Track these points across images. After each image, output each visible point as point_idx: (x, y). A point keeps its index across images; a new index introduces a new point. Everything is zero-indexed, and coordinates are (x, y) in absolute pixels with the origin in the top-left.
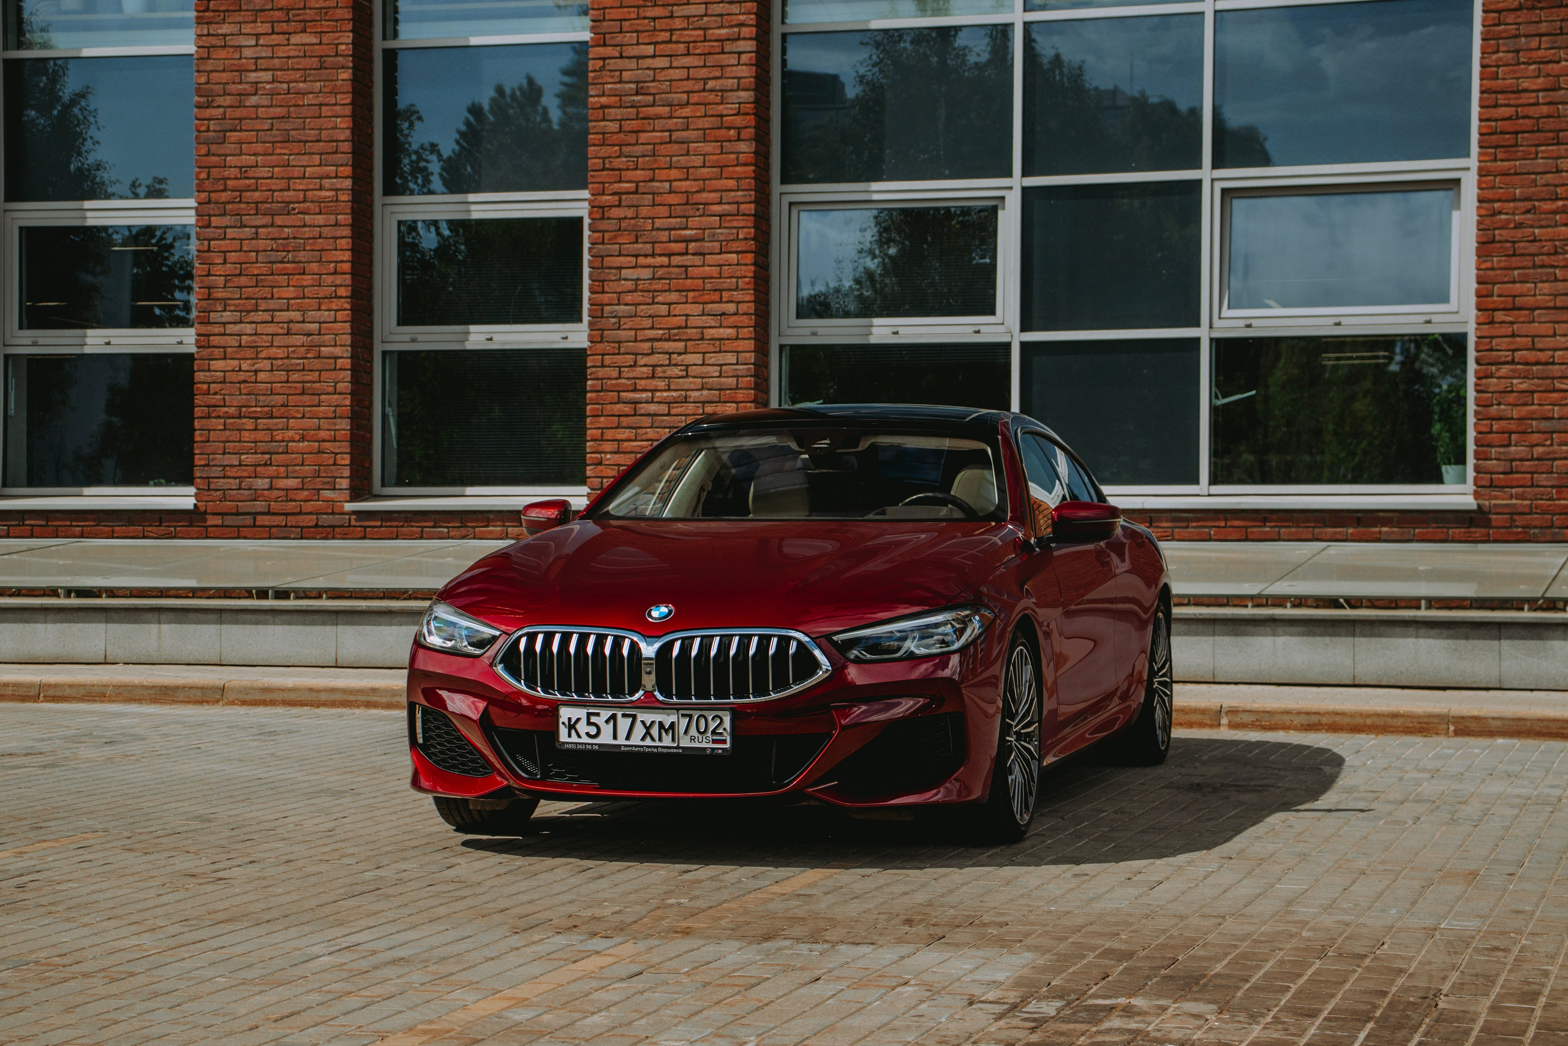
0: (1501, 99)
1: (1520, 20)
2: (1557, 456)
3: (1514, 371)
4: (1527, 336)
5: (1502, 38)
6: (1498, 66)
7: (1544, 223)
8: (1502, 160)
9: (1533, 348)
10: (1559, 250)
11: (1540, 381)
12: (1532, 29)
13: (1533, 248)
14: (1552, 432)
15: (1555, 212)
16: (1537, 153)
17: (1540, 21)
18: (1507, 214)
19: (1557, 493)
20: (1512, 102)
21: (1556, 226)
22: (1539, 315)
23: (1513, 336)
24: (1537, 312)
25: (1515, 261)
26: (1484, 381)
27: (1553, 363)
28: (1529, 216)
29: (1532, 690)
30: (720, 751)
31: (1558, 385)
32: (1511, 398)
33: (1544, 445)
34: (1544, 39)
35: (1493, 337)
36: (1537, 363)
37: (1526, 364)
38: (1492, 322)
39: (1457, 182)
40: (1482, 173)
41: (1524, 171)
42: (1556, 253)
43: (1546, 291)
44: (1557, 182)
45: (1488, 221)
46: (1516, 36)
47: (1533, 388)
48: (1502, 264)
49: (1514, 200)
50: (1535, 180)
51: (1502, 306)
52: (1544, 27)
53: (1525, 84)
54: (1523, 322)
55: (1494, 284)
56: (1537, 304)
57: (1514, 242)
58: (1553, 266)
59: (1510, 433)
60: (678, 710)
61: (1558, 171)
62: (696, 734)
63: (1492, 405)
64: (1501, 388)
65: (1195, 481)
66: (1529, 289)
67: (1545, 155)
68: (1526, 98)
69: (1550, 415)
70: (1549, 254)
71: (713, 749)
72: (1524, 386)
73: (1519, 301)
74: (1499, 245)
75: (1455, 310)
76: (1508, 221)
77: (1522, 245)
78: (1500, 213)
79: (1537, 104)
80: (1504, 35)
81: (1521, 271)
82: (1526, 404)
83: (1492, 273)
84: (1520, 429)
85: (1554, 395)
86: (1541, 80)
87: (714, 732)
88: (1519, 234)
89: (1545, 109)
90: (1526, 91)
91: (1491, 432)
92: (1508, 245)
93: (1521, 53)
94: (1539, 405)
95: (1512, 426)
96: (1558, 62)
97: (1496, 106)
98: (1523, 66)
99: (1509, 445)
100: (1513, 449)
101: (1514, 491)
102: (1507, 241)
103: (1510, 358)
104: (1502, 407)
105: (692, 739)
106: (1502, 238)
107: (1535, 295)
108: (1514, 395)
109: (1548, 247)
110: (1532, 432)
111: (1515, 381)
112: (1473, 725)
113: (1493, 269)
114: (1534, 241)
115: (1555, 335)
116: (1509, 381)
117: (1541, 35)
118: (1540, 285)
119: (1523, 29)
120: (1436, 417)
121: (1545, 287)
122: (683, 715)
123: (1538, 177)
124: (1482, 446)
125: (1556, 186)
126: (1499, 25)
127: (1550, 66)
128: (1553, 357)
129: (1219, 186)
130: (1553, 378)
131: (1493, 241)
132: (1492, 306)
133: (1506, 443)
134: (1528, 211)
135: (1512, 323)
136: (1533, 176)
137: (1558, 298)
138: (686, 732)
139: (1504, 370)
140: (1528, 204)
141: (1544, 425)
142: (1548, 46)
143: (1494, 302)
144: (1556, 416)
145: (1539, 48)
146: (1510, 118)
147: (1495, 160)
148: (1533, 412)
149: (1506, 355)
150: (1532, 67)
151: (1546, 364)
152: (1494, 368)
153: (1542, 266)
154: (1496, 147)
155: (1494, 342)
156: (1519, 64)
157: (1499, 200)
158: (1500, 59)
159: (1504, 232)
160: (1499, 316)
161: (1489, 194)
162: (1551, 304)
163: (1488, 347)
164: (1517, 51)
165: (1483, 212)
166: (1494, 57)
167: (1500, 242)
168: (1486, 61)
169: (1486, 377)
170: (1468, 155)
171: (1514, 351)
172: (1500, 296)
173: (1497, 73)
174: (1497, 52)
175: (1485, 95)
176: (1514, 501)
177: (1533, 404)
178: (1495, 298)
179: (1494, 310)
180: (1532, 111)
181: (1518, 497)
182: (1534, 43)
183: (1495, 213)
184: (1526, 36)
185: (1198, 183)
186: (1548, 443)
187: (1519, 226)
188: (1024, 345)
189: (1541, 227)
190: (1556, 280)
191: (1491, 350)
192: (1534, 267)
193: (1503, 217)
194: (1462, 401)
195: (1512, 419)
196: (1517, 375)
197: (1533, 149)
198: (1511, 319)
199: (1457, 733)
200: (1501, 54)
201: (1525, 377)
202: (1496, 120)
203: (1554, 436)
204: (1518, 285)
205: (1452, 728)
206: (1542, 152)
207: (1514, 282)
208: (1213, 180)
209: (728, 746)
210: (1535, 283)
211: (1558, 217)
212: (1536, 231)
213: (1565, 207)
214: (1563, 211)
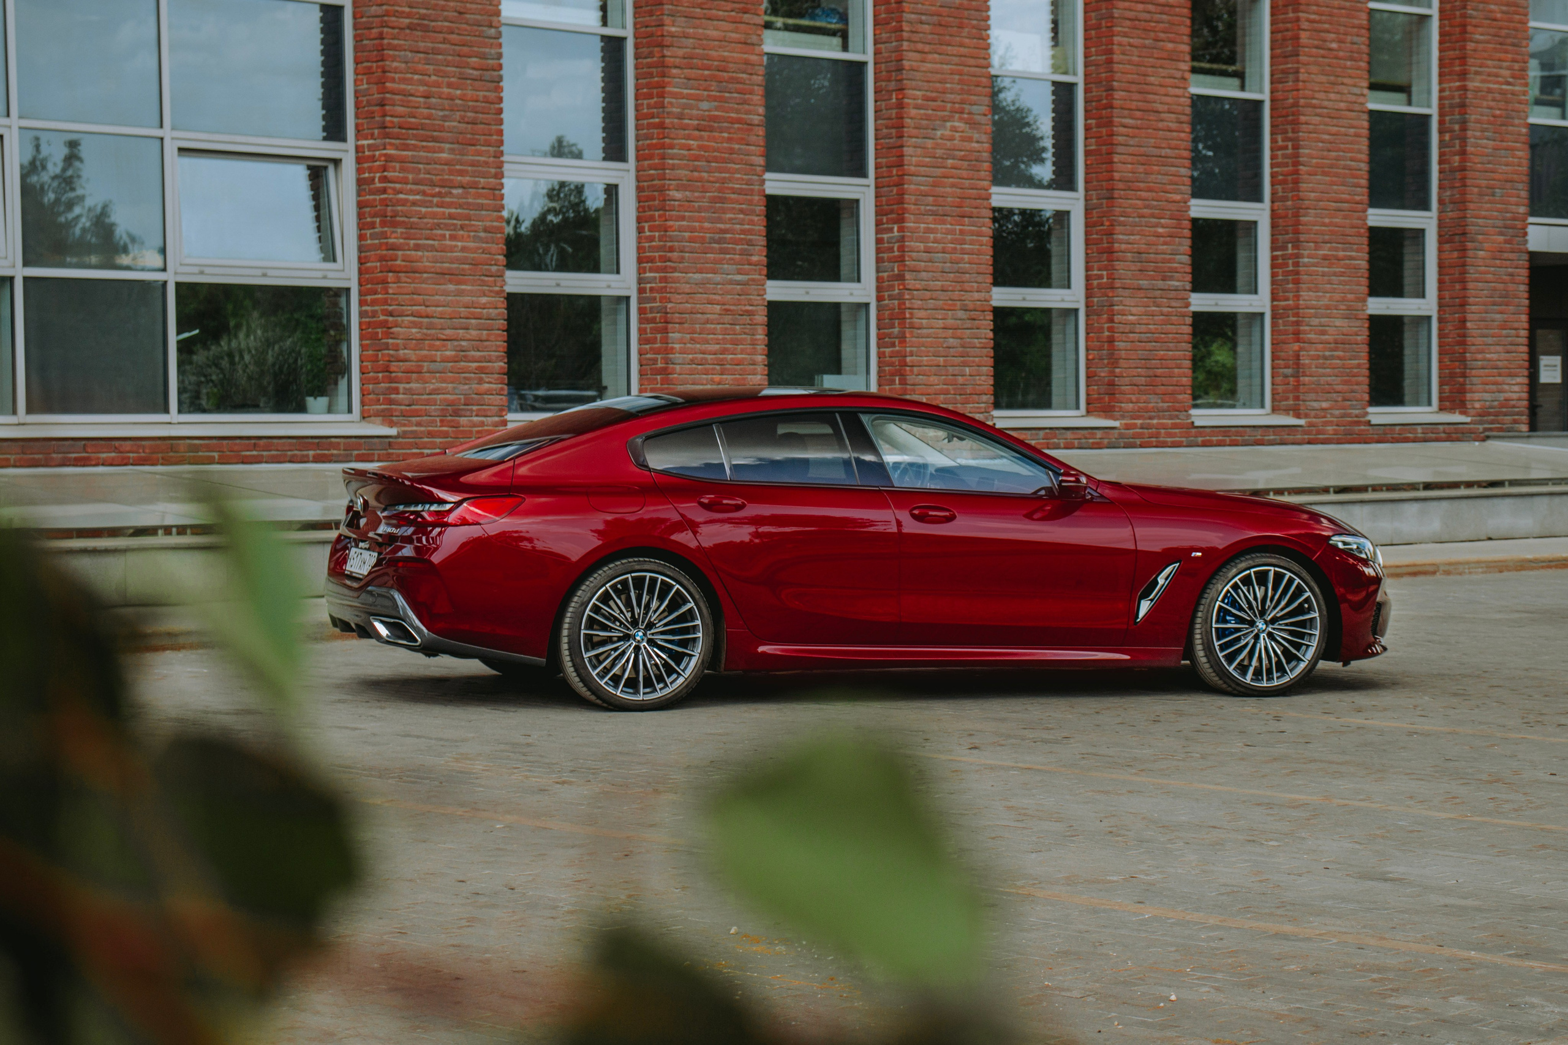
0: (398, 100)
1: (407, 38)
2: (440, 391)
3: (412, 322)
4: (420, 294)
5: (397, 50)
6: (395, 73)
7: (427, 203)
9: (424, 304)
10: (436, 226)
11: (428, 331)
13: (421, 223)
14: (436, 372)
15: (434, 196)
16: (421, 146)
17: (419, 41)
18: (405, 194)
19: (441, 421)
20: (404, 104)
21: (434, 206)
22: (427, 278)
23: (412, 294)
24: (425, 275)
25: (412, 233)
26: (395, 329)
27: (435, 317)
28: (418, 197)
31: (438, 334)
32: (413, 344)
33: (432, 383)
34: (422, 55)
35: (400, 294)
36: (426, 316)
37: (420, 316)
38: (399, 282)
39: (337, 161)
40: (388, 160)
41: (415, 160)
42: (435, 228)
43: (429, 258)
44: (433, 171)
45: (394, 199)
46: (404, 50)
47: (424, 336)
48: (404, 235)
49: (408, 183)
50: (420, 169)
51: (404, 270)
52: (421, 46)
53: (413, 90)
54: (419, 283)
55: (399, 251)
56: (426, 269)
57: (411, 217)
58: (434, 239)
59: (414, 373)
61: (433, 163)
63: (400, 350)
64: (406, 335)
65: (166, 410)
66: (421, 257)
67: (425, 149)
68: (414, 102)
69: (434, 358)
70: (430, 229)
72: (419, 334)
73: (415, 266)
74: (399, 219)
75: (341, 268)
76: (406, 200)
77: (416, 220)
78: (400, 192)
79: (419, 107)
80: (398, 48)
81: (415, 241)
82: (420, 349)
83: (397, 241)
84: (417, 369)
85: (438, 343)
86: (421, 88)
88: (413, 211)
89: (424, 112)
90: (412, 96)
91: (400, 372)
92: (407, 219)
93: (409, 65)
94: (428, 350)
95: (414, 367)
96: (430, 75)
97: (394, 105)
98: (410, 75)
99: (411, 383)
100: (414, 386)
101: (414, 419)
102: (406, 216)
103: (410, 312)
104: (408, 351)
106: (404, 214)
107: (422, 261)
108: (414, 342)
109: (429, 223)
110: (424, 372)
111: (414, 330)
113: (398, 238)
114: (422, 217)
115: (435, 294)
116: (409, 330)
117: (420, 52)
118: (426, 253)
119: (408, 45)
121: (429, 255)
123: (422, 166)
124: (395, 383)
125: (433, 174)
126: (394, 39)
127: (426, 78)
128: (435, 312)
129: (176, 145)
130: (435, 329)
132: (398, 269)
133: (409, 380)
134: (417, 193)
135: (410, 283)
136: (419, 165)
137: (435, 265)
139: (406, 322)
141: (433, 366)
142: (424, 60)
143: (400, 266)
144: (439, 360)
145: (420, 62)
146: (403, 116)
148: (426, 356)
149: (407, 309)
150: (416, 76)
151: (431, 317)
152: (400, 320)
153: (428, 239)
154: (396, 139)
155: (400, 298)
156: (408, 73)
157: (400, 182)
158: (396, 68)
159: (404, 208)
160: (402, 277)
162: (432, 269)
163: (397, 302)
164: (407, 63)
165: (389, 191)
167: (403, 216)
168: (388, 68)
169: (396, 326)
171: (412, 306)
172: (402, 261)
173: (395, 79)
174: (394, 61)
175: (388, 95)
176: (414, 428)
177: (424, 349)
178: (398, 262)
179: (399, 272)
180: (417, 112)
181: (419, 424)
182: (415, 57)
183: (398, 193)
184: (409, 51)
186: (434, 381)
187: (414, 204)
188: (26, 279)
189: (426, 206)
190: (435, 250)
191: (399, 305)
192: (422, 238)
193: (403, 196)
195: (412, 361)
196: (415, 326)
197: (419, 143)
198: (410, 280)
200: (397, 63)
201: (419, 328)
202: (396, 117)
203: (437, 375)
204: (413, 253)
206: (424, 146)
207: (411, 250)
210: (423, 251)
211: (435, 200)
212: (423, 210)
213: (440, 193)
214: (439, 194)
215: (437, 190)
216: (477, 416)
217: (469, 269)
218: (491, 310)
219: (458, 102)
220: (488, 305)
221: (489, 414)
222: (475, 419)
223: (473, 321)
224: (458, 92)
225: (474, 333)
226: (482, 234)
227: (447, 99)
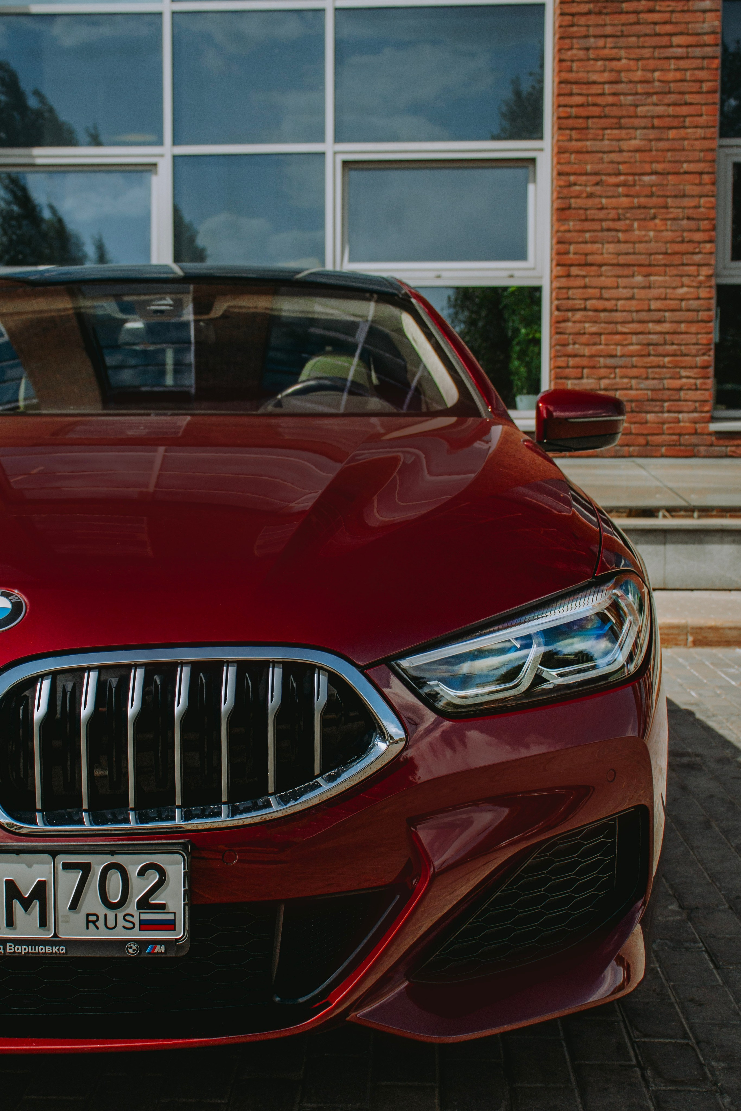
0: (575, 89)
1: (589, 23)
2: (619, 387)
3: (587, 316)
4: (596, 288)
5: (575, 38)
6: (572, 61)
7: (610, 194)
8: (576, 140)
9: (601, 298)
10: (622, 217)
11: (606, 326)
12: (599, 31)
13: (602, 214)
14: (615, 367)
15: (618, 185)
16: (603, 135)
17: (605, 25)
18: (580, 185)
20: (584, 92)
21: (618, 196)
22: (606, 271)
23: (585, 287)
24: (604, 268)
25: (587, 225)
26: (563, 325)
27: (616, 311)
28: (598, 188)
29: (692, 590)
30: (160, 949)
31: (620, 328)
32: (584, 339)
33: (609, 378)
34: (609, 40)
35: (569, 288)
36: (605, 310)
37: (596, 310)
38: (568, 276)
39: (532, 161)
40: (560, 151)
41: (594, 149)
42: (619, 219)
43: (611, 251)
44: (620, 159)
45: (565, 191)
46: (587, 37)
47: (601, 331)
48: (578, 227)
49: (586, 174)
50: (602, 159)
51: (577, 262)
52: (608, 30)
53: (594, 77)
54: (593, 276)
55: (570, 243)
56: (605, 261)
57: (586, 209)
58: (617, 231)
59: (583, 368)
60: (54, 853)
61: (621, 151)
62: (101, 910)
63: (568, 345)
64: (576, 330)
66: (598, 249)
67: (610, 137)
68: (596, 89)
69: (614, 353)
70: (613, 220)
71: (143, 944)
72: (594, 329)
73: (590, 259)
74: (574, 212)
75: (532, 266)
76: (581, 192)
77: (593, 212)
78: (575, 184)
79: (603, 94)
80: (577, 35)
81: (592, 234)
82: (595, 344)
83: (568, 235)
84: (591, 364)
85: (617, 337)
86: (606, 74)
87: (144, 904)
88: (590, 202)
89: (610, 99)
90: (594, 83)
91: (568, 367)
92: (582, 212)
93: (591, 52)
94: (606, 345)
95: (584, 362)
96: (619, 60)
97: (571, 94)
98: (592, 62)
99: (582, 378)
100: (585, 381)
102: (581, 208)
103: (582, 306)
104: (577, 346)
105: (91, 920)
106: (577, 206)
107: (602, 254)
108: (586, 336)
109: (613, 214)
110: (600, 367)
111: (587, 325)
112: (711, 636)
113: (569, 231)
114: (602, 209)
115: (617, 287)
116: (582, 325)
117: (606, 36)
118: (606, 246)
119: (592, 31)
120: (515, 355)
121: (611, 247)
122: (67, 866)
123: (605, 156)
124: (561, 378)
125: (619, 163)
126: (572, 25)
127: (614, 63)
128: (616, 305)
129: (340, 158)
130: (617, 323)
131: (569, 208)
132: (569, 262)
133: (579, 375)
134: (597, 184)
135: (584, 277)
136: (600, 155)
137: (621, 257)
138: (74, 906)
139: (579, 315)
140: (596, 179)
141: (610, 361)
142: (612, 45)
143: (572, 259)
144: (619, 354)
145: (605, 47)
146: (582, 105)
147: (571, 140)
148: (601, 350)
149: (579, 304)
150: (600, 63)
151: (611, 311)
152: (570, 314)
153: (609, 230)
154: (571, 129)
155: (571, 292)
156: (588, 60)
157: (575, 174)
158: (574, 55)
159: (578, 201)
160: (575, 271)
161: (566, 168)
162: (615, 262)
163: (565, 296)
164: (587, 49)
165: (562, 183)
166: (570, 53)
167: (575, 209)
168: (563, 57)
169: (562, 321)
170: (541, 138)
171: (586, 299)
172: (575, 254)
173: (572, 67)
174: (571, 49)
175: (563, 85)
177: (600, 344)
178: (573, 256)
179: (571, 265)
180: (600, 100)
182: (601, 42)
183: (571, 185)
184: (595, 36)
185: (322, 154)
186: (612, 376)
187: (590, 196)
189: (607, 197)
190: (619, 242)
191: (568, 298)
192: (602, 230)
193: (577, 188)
194: (538, 342)
195: (584, 356)
196: (588, 320)
197: (600, 132)
198: (582, 273)
199: (697, 643)
200: (574, 52)
201: (595, 322)
202: (571, 106)
203: (617, 370)
204: (589, 246)
205: (690, 639)
206: (608, 134)
207: (586, 242)
208: (335, 153)
209: (179, 933)
210: (603, 244)
211: (620, 189)
212: (604, 201)
213: (626, 181)
214: (624, 184)
215: (622, 178)
216: (669, 411)
217: (663, 259)
218: (691, 302)
219: (657, 84)
220: (688, 296)
221: (685, 409)
222: (666, 415)
223: (667, 314)
224: (657, 74)
225: (667, 327)
226: (685, 222)
227: (641, 82)
